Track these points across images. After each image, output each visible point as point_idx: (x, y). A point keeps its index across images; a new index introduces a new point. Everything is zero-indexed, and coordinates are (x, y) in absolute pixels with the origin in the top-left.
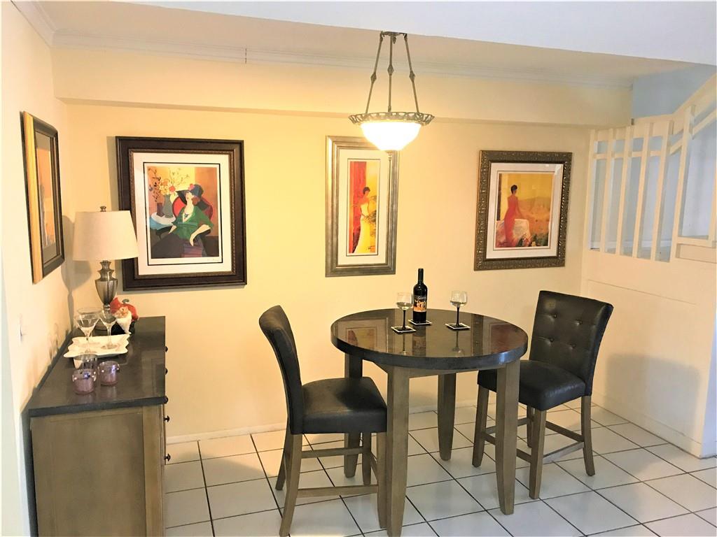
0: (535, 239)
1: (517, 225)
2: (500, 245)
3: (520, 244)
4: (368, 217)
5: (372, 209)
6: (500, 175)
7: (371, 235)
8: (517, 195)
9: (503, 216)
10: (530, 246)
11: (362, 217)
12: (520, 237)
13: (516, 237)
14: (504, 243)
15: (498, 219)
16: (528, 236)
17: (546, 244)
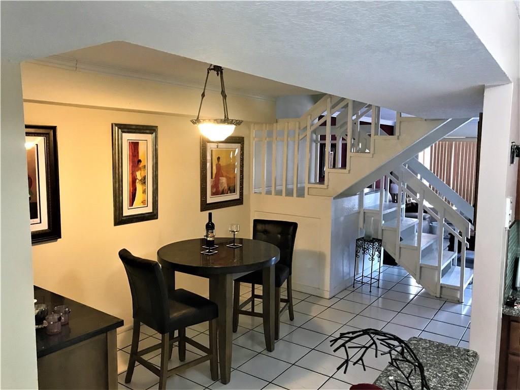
0: (229, 189)
1: (221, 181)
2: (213, 194)
3: (223, 193)
4: (141, 180)
5: (143, 175)
6: (212, 150)
7: (143, 193)
8: (220, 163)
9: (214, 177)
10: (227, 193)
11: (137, 181)
12: (222, 188)
13: (221, 189)
14: (215, 193)
15: (212, 178)
16: (226, 188)
17: (234, 192)
